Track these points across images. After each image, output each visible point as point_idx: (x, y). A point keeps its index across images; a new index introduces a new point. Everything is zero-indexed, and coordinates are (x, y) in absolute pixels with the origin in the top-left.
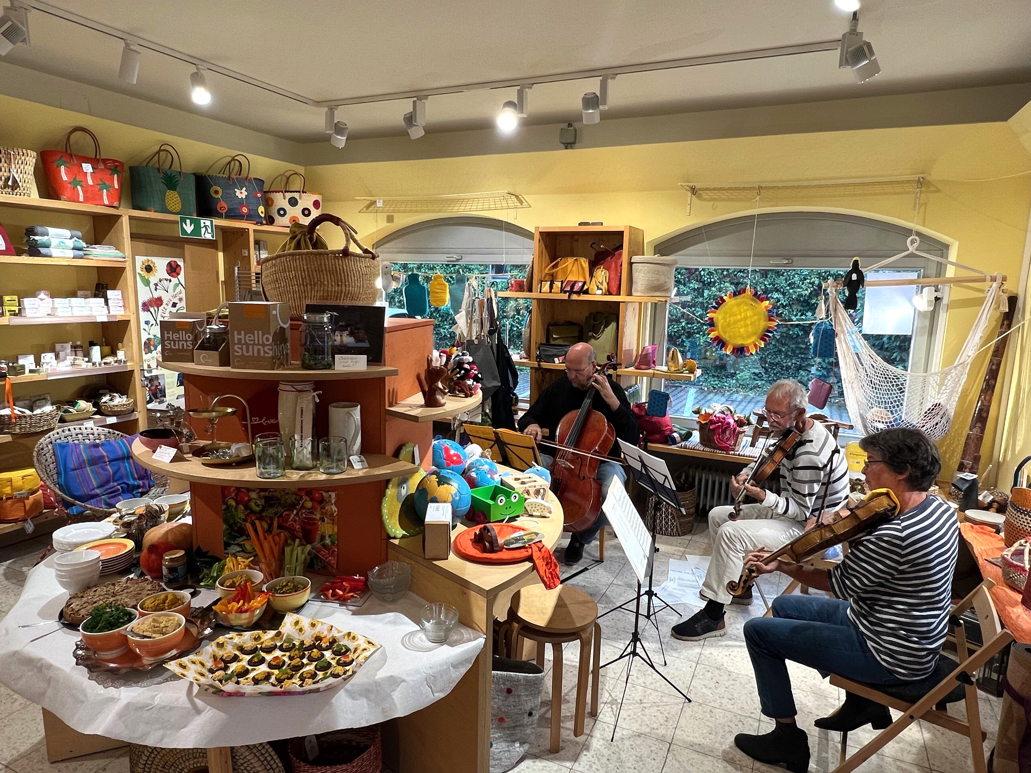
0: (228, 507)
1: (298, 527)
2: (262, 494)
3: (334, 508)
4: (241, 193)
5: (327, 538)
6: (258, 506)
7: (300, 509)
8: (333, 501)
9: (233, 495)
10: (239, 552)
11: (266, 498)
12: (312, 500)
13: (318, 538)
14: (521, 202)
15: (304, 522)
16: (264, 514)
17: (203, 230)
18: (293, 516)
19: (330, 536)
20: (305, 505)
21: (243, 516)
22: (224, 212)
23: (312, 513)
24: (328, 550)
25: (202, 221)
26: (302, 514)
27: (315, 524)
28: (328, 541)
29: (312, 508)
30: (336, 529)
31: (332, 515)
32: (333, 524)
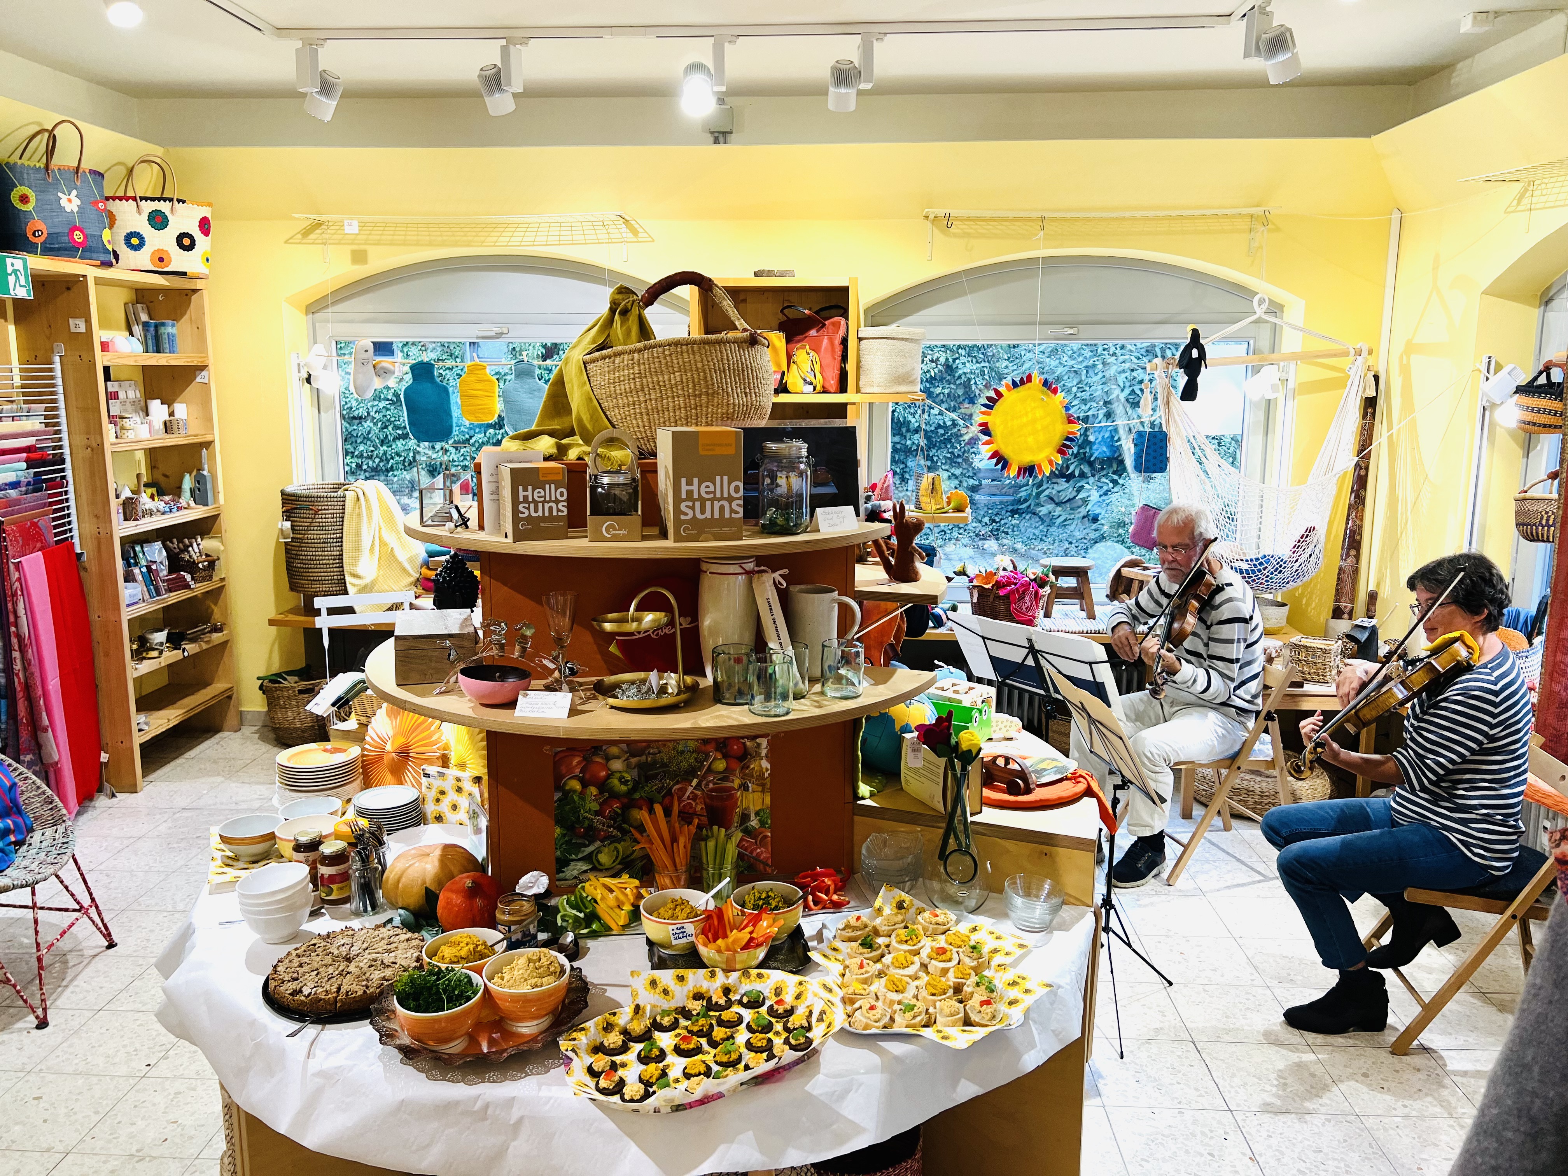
0: (567, 794)
1: (699, 808)
2: (634, 760)
3: (765, 764)
4: (70, 201)
5: (753, 817)
6: (625, 783)
7: (704, 777)
8: (764, 752)
9: (577, 771)
10: (585, 872)
11: (639, 766)
12: (725, 756)
13: (736, 819)
14: (635, 232)
15: (711, 798)
16: (637, 796)
17: (11, 279)
18: (690, 789)
19: (757, 814)
20: (714, 767)
21: (595, 806)
22: (39, 241)
23: (725, 779)
24: (755, 838)
25: (9, 261)
26: (707, 785)
27: (732, 797)
28: (754, 823)
29: (726, 769)
30: (768, 800)
31: (761, 776)
32: (763, 791)
